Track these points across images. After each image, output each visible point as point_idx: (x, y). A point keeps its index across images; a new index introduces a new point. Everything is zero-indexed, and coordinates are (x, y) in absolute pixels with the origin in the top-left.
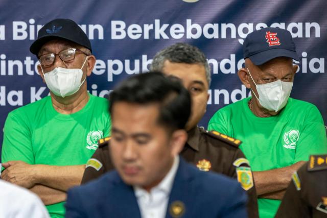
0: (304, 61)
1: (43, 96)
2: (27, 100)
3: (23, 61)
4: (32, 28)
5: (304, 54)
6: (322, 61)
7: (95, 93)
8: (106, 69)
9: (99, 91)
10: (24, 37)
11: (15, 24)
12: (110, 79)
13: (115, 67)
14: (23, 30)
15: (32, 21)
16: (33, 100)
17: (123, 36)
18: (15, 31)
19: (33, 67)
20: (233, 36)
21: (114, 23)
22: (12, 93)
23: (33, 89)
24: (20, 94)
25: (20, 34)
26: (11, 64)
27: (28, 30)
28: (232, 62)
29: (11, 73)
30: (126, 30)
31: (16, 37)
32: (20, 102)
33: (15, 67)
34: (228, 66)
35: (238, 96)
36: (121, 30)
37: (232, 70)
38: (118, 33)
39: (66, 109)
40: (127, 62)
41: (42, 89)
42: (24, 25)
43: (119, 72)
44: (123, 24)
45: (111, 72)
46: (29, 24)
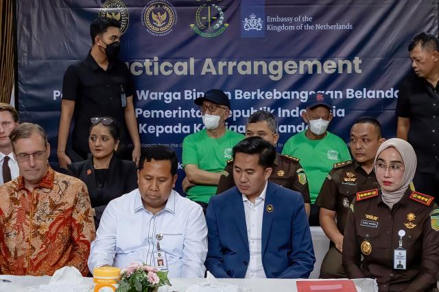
0: (334, 111)
1: (201, 128)
2: (192, 131)
3: (190, 111)
4: (194, 94)
5: (334, 107)
6: (343, 111)
7: (227, 127)
8: (233, 115)
9: (229, 126)
10: (190, 98)
11: (186, 91)
12: (234, 119)
13: (237, 114)
14: (190, 95)
15: (194, 90)
16: (195, 132)
17: (241, 98)
18: (186, 95)
19: (195, 114)
20: (298, 97)
21: (236, 91)
22: (184, 127)
23: (195, 125)
24: (188, 127)
25: (188, 97)
26: (184, 112)
27: (192, 95)
28: (297, 111)
29: (184, 116)
30: (242, 94)
31: (186, 98)
32: (188, 131)
33: (186, 113)
34: (295, 113)
35: (300, 129)
36: (240, 94)
37: (297, 115)
38: (239, 96)
39: (214, 136)
40: (243, 111)
41: (200, 125)
42: (190, 92)
43: (239, 116)
44: (241, 92)
45: (235, 116)
46: (193, 92)
